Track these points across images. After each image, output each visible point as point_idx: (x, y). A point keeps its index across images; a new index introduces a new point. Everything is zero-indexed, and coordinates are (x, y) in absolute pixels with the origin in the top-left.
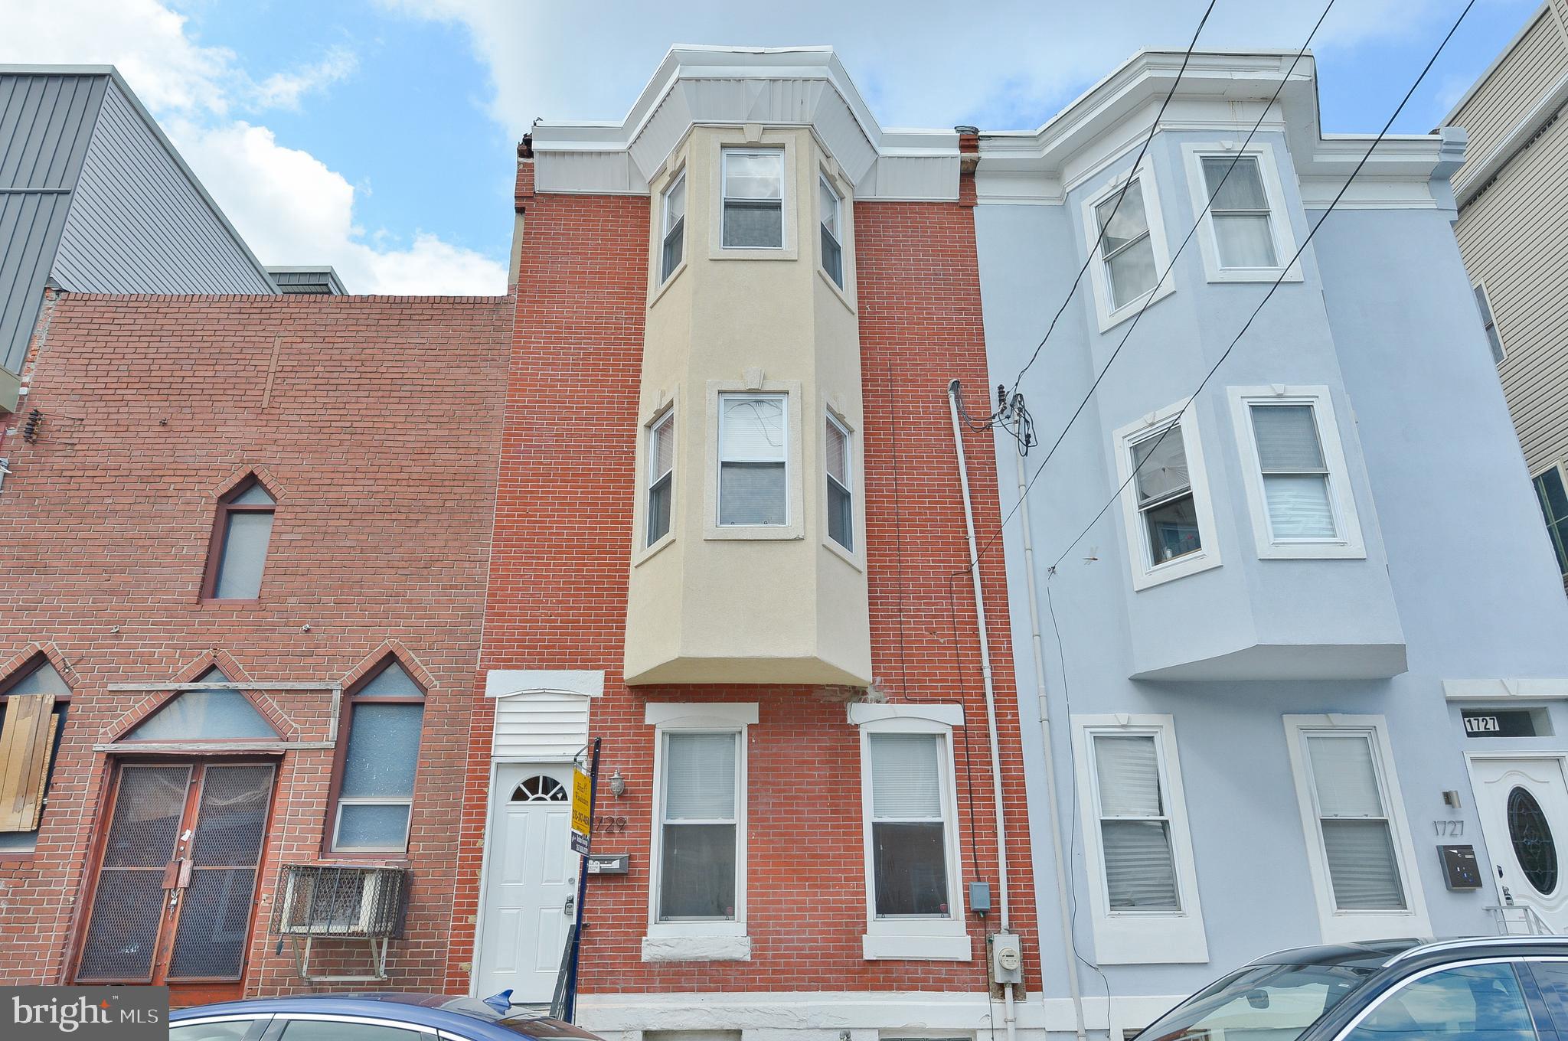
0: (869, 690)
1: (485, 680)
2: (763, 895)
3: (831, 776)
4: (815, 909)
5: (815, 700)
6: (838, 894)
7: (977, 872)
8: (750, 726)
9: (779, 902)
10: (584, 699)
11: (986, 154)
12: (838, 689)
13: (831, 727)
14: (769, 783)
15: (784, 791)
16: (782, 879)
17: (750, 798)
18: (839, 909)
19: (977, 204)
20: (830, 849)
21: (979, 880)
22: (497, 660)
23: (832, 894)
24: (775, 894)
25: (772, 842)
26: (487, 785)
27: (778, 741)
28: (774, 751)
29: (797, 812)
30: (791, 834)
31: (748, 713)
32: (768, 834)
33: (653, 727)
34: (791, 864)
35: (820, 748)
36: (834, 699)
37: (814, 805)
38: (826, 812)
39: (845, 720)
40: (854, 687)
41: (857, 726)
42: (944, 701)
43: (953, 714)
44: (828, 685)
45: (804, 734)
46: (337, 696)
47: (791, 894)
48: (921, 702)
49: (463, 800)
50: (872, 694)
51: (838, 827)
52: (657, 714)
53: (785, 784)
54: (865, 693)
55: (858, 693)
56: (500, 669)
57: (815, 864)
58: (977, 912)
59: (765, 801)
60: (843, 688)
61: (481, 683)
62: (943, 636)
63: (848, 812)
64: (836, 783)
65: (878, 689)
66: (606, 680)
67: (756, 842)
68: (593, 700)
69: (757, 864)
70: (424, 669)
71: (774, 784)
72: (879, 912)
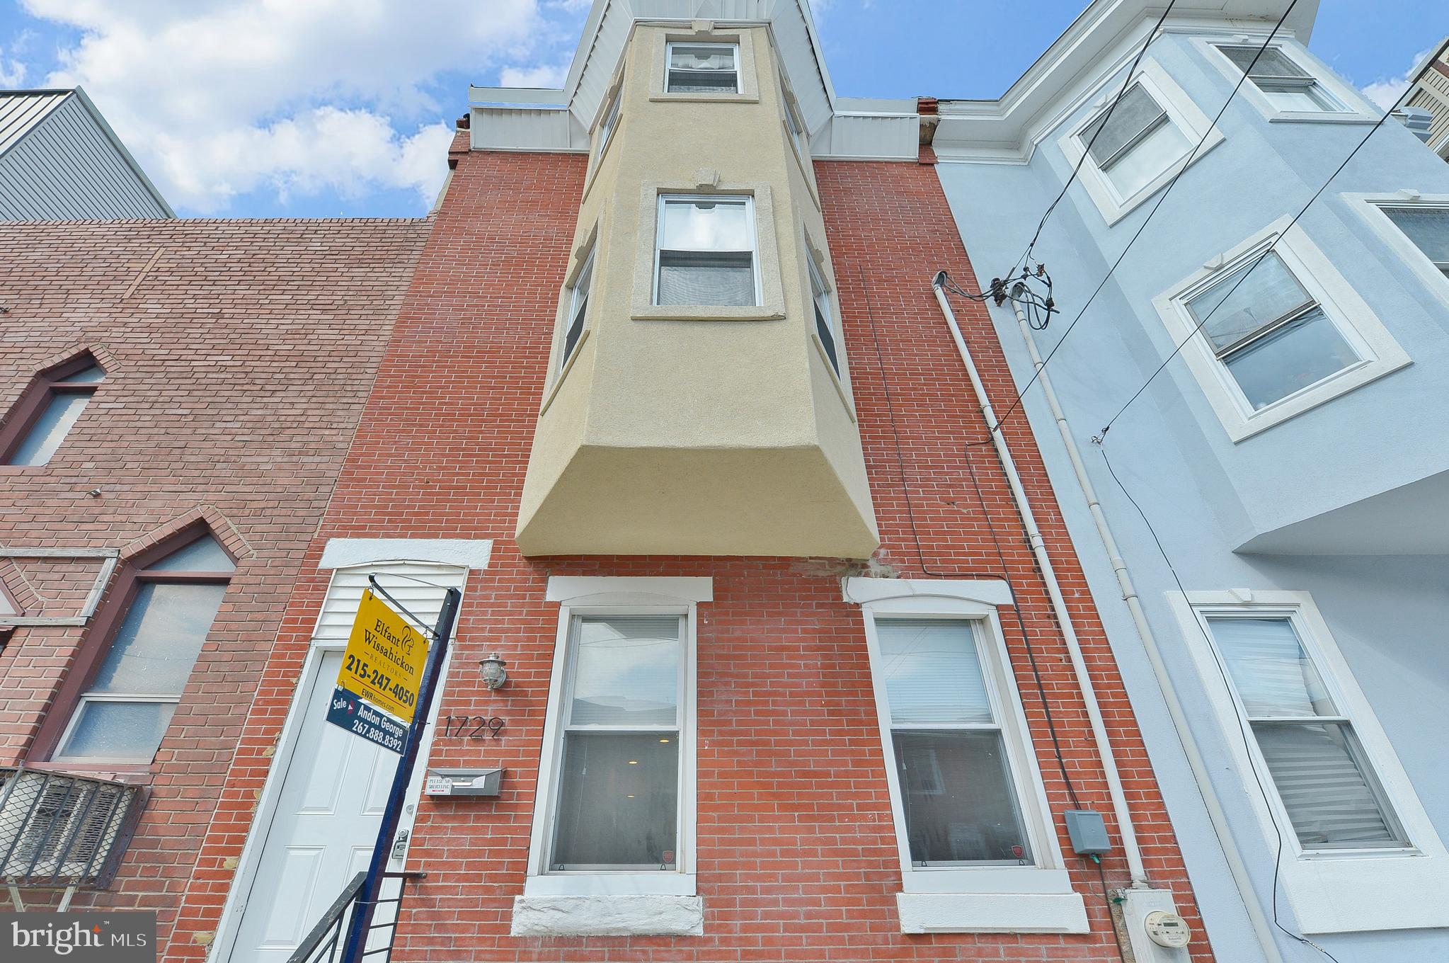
0: (871, 563)
1: (322, 549)
2: (722, 830)
3: (824, 666)
4: (812, 853)
5: (794, 575)
6: (849, 829)
7: (1073, 796)
8: (700, 605)
9: (752, 842)
10: (460, 571)
11: (946, 115)
12: (826, 562)
13: (819, 606)
14: (731, 675)
15: (753, 684)
16: (756, 808)
17: (700, 694)
18: (854, 853)
19: (938, 163)
20: (831, 763)
21: (1078, 807)
22: (344, 527)
23: (838, 829)
24: (742, 829)
25: (736, 753)
26: (297, 675)
27: (743, 622)
28: (738, 634)
29: (774, 713)
30: (767, 743)
31: (702, 588)
32: (730, 743)
33: (558, 605)
34: (770, 785)
35: (804, 631)
36: (822, 574)
37: (802, 703)
38: (821, 713)
39: (840, 597)
40: (849, 560)
41: (858, 605)
42: (980, 577)
43: (999, 592)
44: (811, 558)
45: (780, 614)
46: (109, 565)
47: (771, 830)
48: (947, 577)
49: (256, 693)
50: (874, 567)
51: (841, 733)
52: (559, 589)
53: (755, 676)
54: (865, 566)
55: (857, 567)
56: (346, 537)
57: (809, 785)
58: (1086, 856)
59: (724, 697)
60: (833, 561)
61: (317, 551)
62: (966, 506)
63: (855, 713)
64: (834, 675)
65: (883, 562)
66: (494, 550)
67: (711, 753)
68: (472, 572)
69: (713, 785)
70: (241, 537)
71: (737, 676)
72: (918, 855)
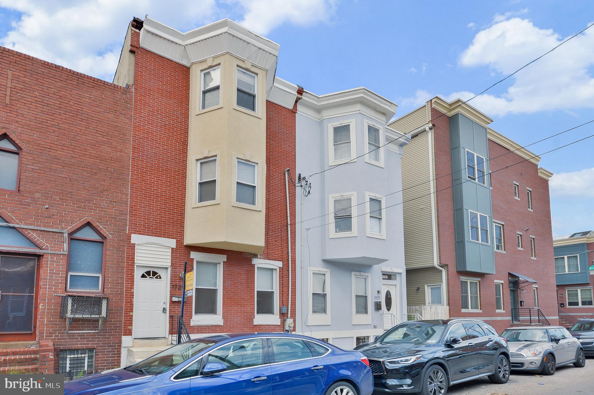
0: (258, 255)
1: (130, 237)
2: (227, 308)
3: (247, 278)
4: (241, 312)
5: (243, 256)
6: (248, 308)
7: (283, 304)
8: (224, 262)
9: (232, 310)
10: (169, 248)
11: (304, 97)
12: (250, 254)
13: (247, 264)
14: (229, 278)
15: (233, 281)
16: (232, 304)
17: (223, 282)
18: (248, 312)
19: (297, 113)
20: (246, 297)
21: (283, 306)
22: (135, 231)
23: (246, 309)
24: (230, 308)
25: (230, 294)
26: (134, 272)
27: (232, 267)
28: (231, 269)
29: (237, 287)
30: (235, 293)
31: (223, 258)
32: (229, 292)
33: (193, 259)
34: (235, 300)
35: (244, 270)
36: (249, 257)
37: (242, 285)
38: (245, 287)
39: (252, 263)
40: (254, 254)
41: (254, 265)
42: (278, 260)
43: (280, 264)
44: (247, 253)
45: (240, 265)
46: (66, 235)
47: (235, 308)
48: (272, 260)
49: (125, 276)
50: (259, 256)
51: (248, 291)
52: (195, 255)
53: (234, 279)
54: (257, 256)
55: (255, 256)
56: (136, 234)
57: (242, 301)
58: (282, 313)
59: (228, 283)
60: (251, 254)
62: (279, 243)
63: (251, 287)
64: (248, 280)
65: (261, 255)
66: (177, 242)
67: (225, 294)
68: (172, 248)
69: (225, 300)
70: (104, 230)
71: (231, 279)
72: (258, 313)
